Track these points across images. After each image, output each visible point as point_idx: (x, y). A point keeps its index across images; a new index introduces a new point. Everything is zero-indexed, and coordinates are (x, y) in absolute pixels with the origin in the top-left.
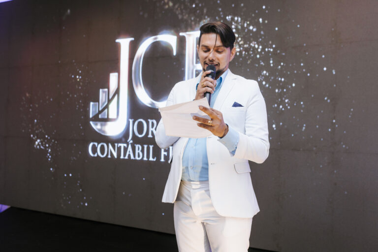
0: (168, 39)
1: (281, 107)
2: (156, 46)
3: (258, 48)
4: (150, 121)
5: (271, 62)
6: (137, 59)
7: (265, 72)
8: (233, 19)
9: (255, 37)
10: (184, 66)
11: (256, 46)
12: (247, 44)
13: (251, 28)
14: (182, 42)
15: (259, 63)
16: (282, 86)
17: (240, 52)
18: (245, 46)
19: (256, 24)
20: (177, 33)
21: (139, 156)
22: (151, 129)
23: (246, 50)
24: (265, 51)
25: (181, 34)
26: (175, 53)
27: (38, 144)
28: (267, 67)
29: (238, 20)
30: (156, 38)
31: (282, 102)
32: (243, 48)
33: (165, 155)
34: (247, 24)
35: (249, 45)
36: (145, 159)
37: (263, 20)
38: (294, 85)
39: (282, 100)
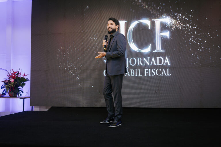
0: (146, 22)
1: (201, 50)
2: (139, 25)
3: (190, 27)
4: (138, 58)
5: (196, 32)
6: (130, 30)
7: (193, 36)
8: (177, 15)
9: (188, 22)
10: (155, 33)
11: (189, 26)
12: (184, 25)
13: (186, 18)
14: (153, 24)
15: (190, 33)
16: (201, 42)
17: (182, 28)
18: (184, 26)
19: (188, 17)
20: (150, 19)
21: (133, 74)
22: (138, 62)
23: (184, 27)
24: (193, 28)
25: (153, 20)
26: (150, 28)
27: (70, 73)
28: (194, 34)
29: (180, 15)
30: (139, 21)
31: (201, 48)
32: (183, 26)
33: (146, 73)
34: (184, 17)
35: (186, 25)
36: (136, 75)
37: (191, 16)
38: (205, 41)
39: (201, 47)
